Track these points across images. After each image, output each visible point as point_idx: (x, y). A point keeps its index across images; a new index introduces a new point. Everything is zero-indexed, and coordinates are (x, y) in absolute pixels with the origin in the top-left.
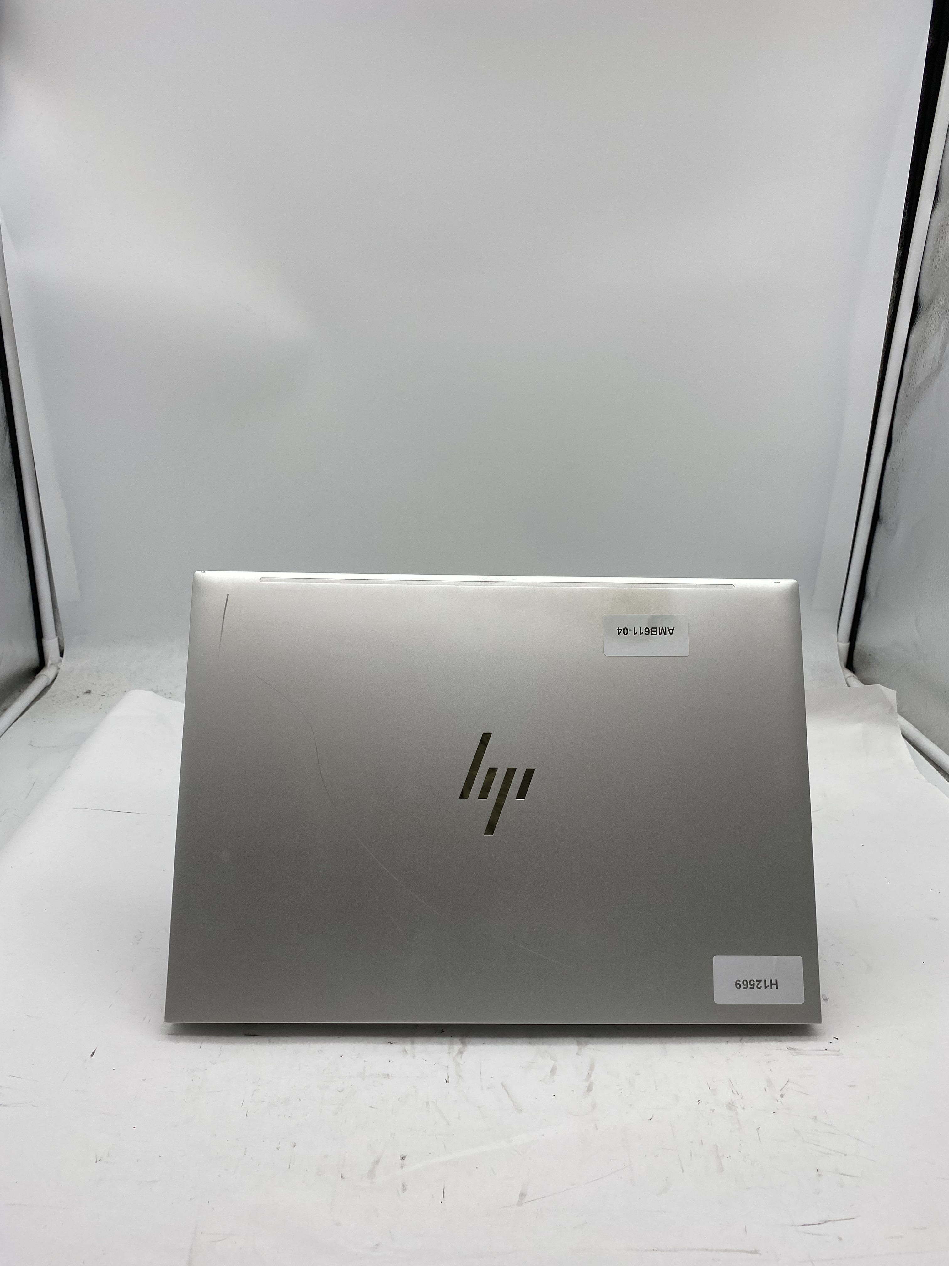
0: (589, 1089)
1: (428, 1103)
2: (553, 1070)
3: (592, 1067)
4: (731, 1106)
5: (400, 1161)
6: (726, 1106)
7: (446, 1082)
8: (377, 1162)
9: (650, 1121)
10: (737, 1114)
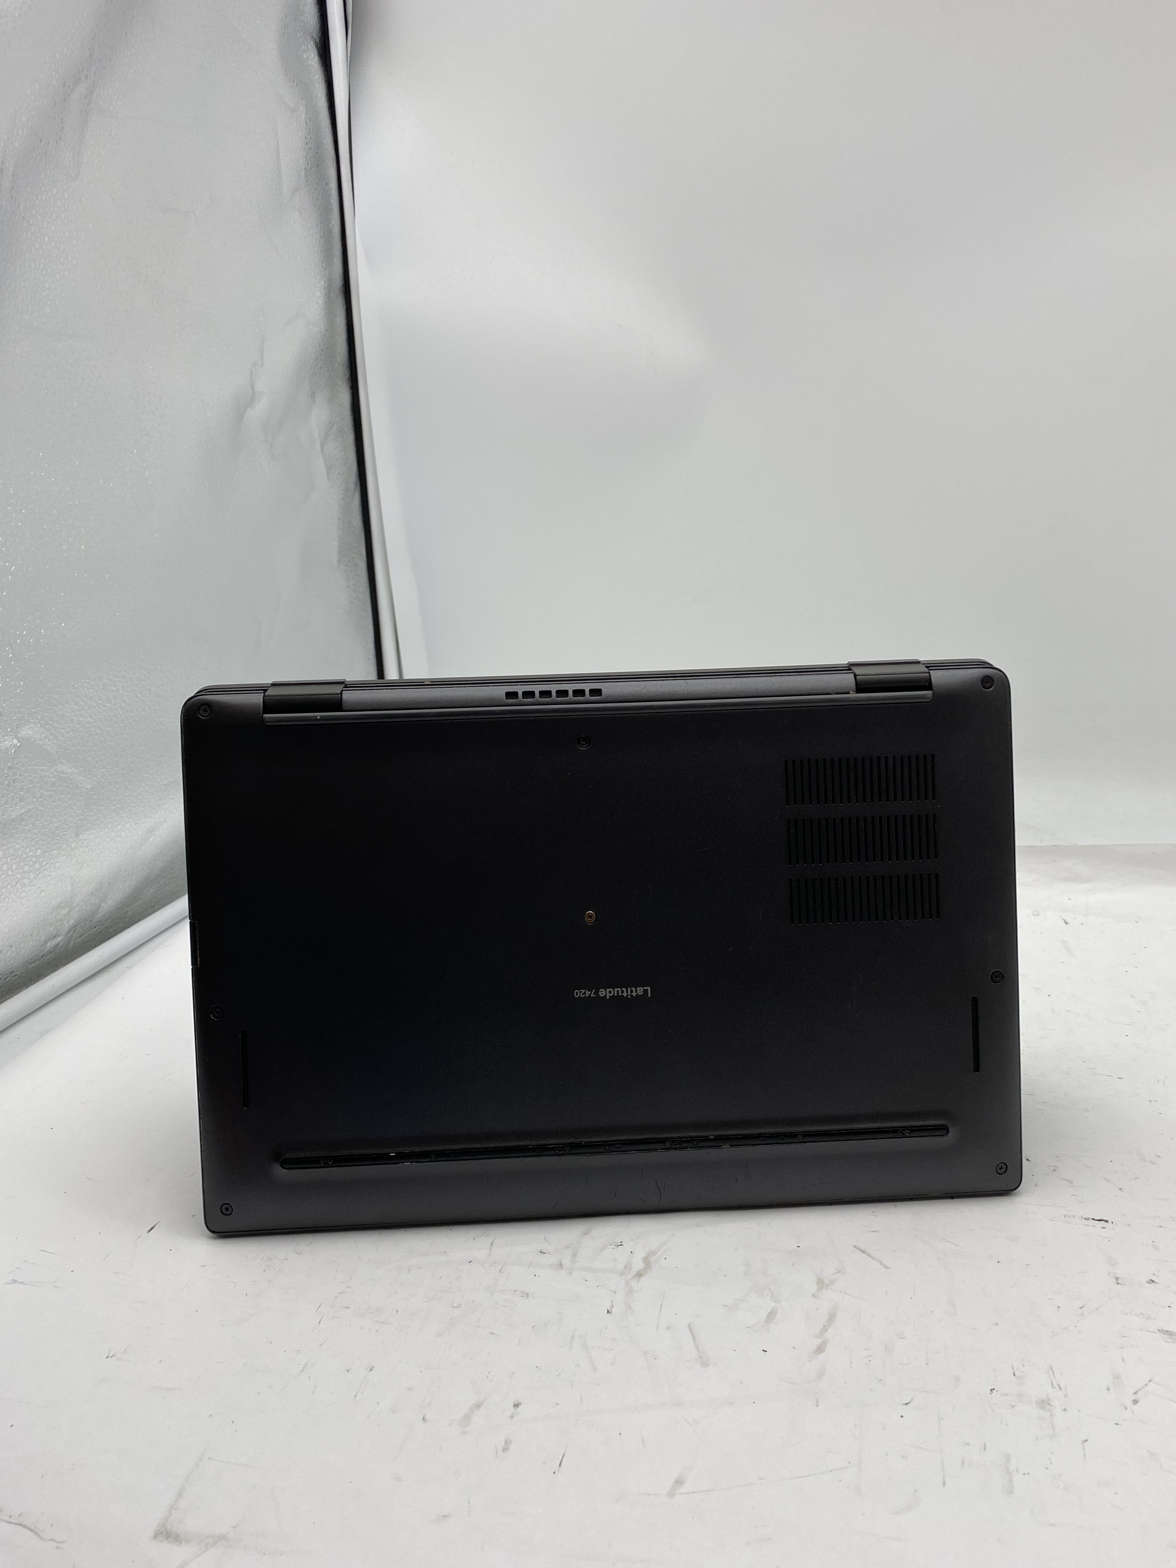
0: (820, 1349)
1: (573, 1337)
2: (771, 1316)
3: (832, 1318)
4: (1044, 1404)
5: (512, 1410)
6: (1036, 1403)
7: (606, 1312)
8: (478, 1406)
9: (905, 1406)
10: (1052, 1416)
